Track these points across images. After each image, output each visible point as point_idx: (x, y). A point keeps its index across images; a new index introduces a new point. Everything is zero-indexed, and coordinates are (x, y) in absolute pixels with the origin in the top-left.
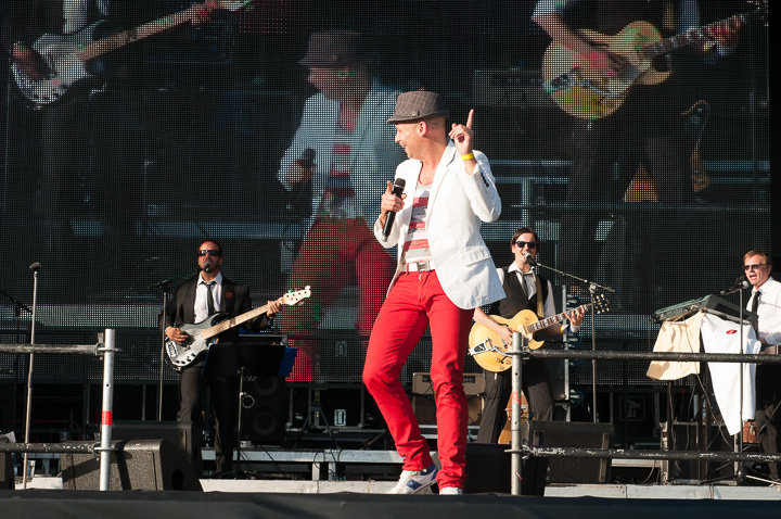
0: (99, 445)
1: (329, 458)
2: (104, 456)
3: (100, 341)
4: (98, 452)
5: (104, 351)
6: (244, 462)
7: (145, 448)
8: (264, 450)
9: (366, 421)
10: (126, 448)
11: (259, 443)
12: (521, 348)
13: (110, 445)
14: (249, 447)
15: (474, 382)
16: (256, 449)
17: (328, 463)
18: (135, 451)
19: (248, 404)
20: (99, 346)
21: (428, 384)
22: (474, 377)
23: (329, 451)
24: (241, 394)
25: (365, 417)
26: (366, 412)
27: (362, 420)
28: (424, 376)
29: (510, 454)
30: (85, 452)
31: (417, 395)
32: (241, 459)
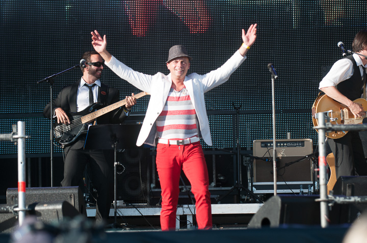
0: (17, 207)
1: (187, 212)
2: (21, 214)
3: (14, 130)
4: (17, 212)
5: (17, 138)
6: (120, 217)
7: (51, 207)
8: (134, 207)
9: (218, 181)
10: (37, 208)
11: (130, 202)
12: (325, 124)
13: (25, 206)
14: (123, 205)
15: (303, 146)
16: (128, 207)
17: (186, 215)
18: (43, 210)
19: (120, 171)
20: (14, 134)
21: (265, 149)
22: (303, 142)
23: (186, 206)
24: (115, 163)
25: (217, 177)
26: (217, 173)
27: (214, 180)
28: (262, 143)
29: (319, 203)
30: (7, 212)
31: (257, 158)
32: (117, 215)
